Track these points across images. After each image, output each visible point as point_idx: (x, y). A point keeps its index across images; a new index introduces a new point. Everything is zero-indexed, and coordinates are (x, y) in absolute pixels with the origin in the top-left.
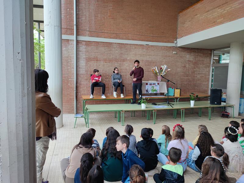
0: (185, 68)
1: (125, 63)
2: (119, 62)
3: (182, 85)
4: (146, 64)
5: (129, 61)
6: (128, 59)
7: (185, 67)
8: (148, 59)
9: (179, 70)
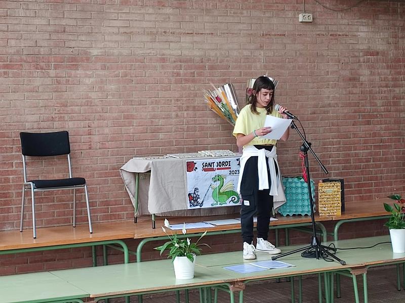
0: (354, 86)
1: (80, 72)
2: (52, 72)
3: (347, 161)
4: (178, 74)
5: (99, 65)
6: (95, 52)
7: (353, 79)
8: (186, 52)
9: (330, 94)
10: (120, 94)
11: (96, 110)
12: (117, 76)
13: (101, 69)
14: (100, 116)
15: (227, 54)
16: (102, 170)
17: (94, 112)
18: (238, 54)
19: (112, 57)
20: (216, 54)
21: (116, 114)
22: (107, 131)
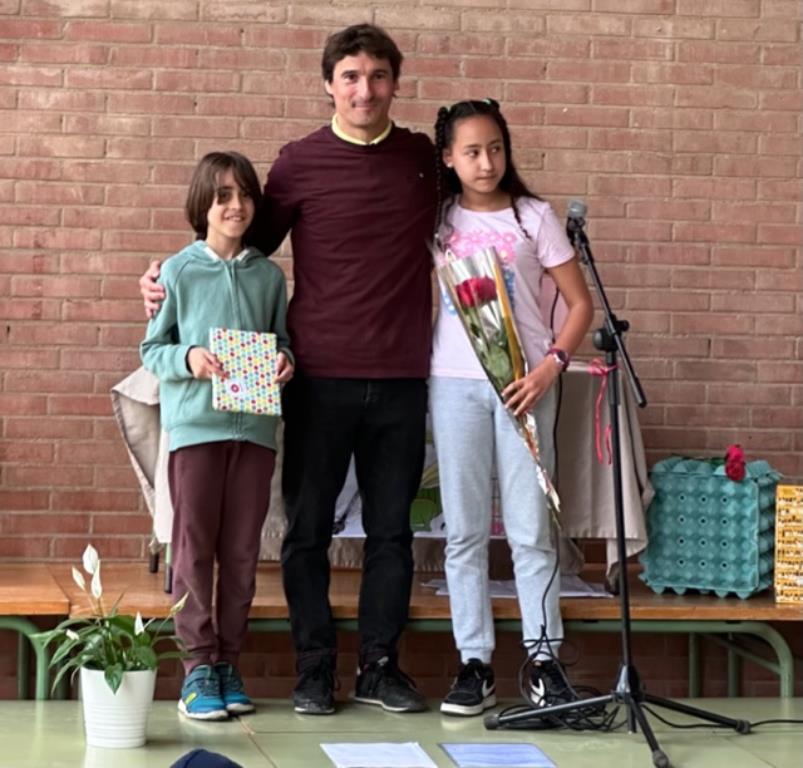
1: (19, 68)
6: (72, 6)
10: (148, 147)
11: (63, 194)
12: (144, 85)
13: (92, 62)
14: (78, 213)
15: (538, 27)
16: (73, 388)
17: (58, 199)
18: (579, 29)
19: (130, 25)
20: (498, 26)
21: (131, 212)
22: (96, 262)
